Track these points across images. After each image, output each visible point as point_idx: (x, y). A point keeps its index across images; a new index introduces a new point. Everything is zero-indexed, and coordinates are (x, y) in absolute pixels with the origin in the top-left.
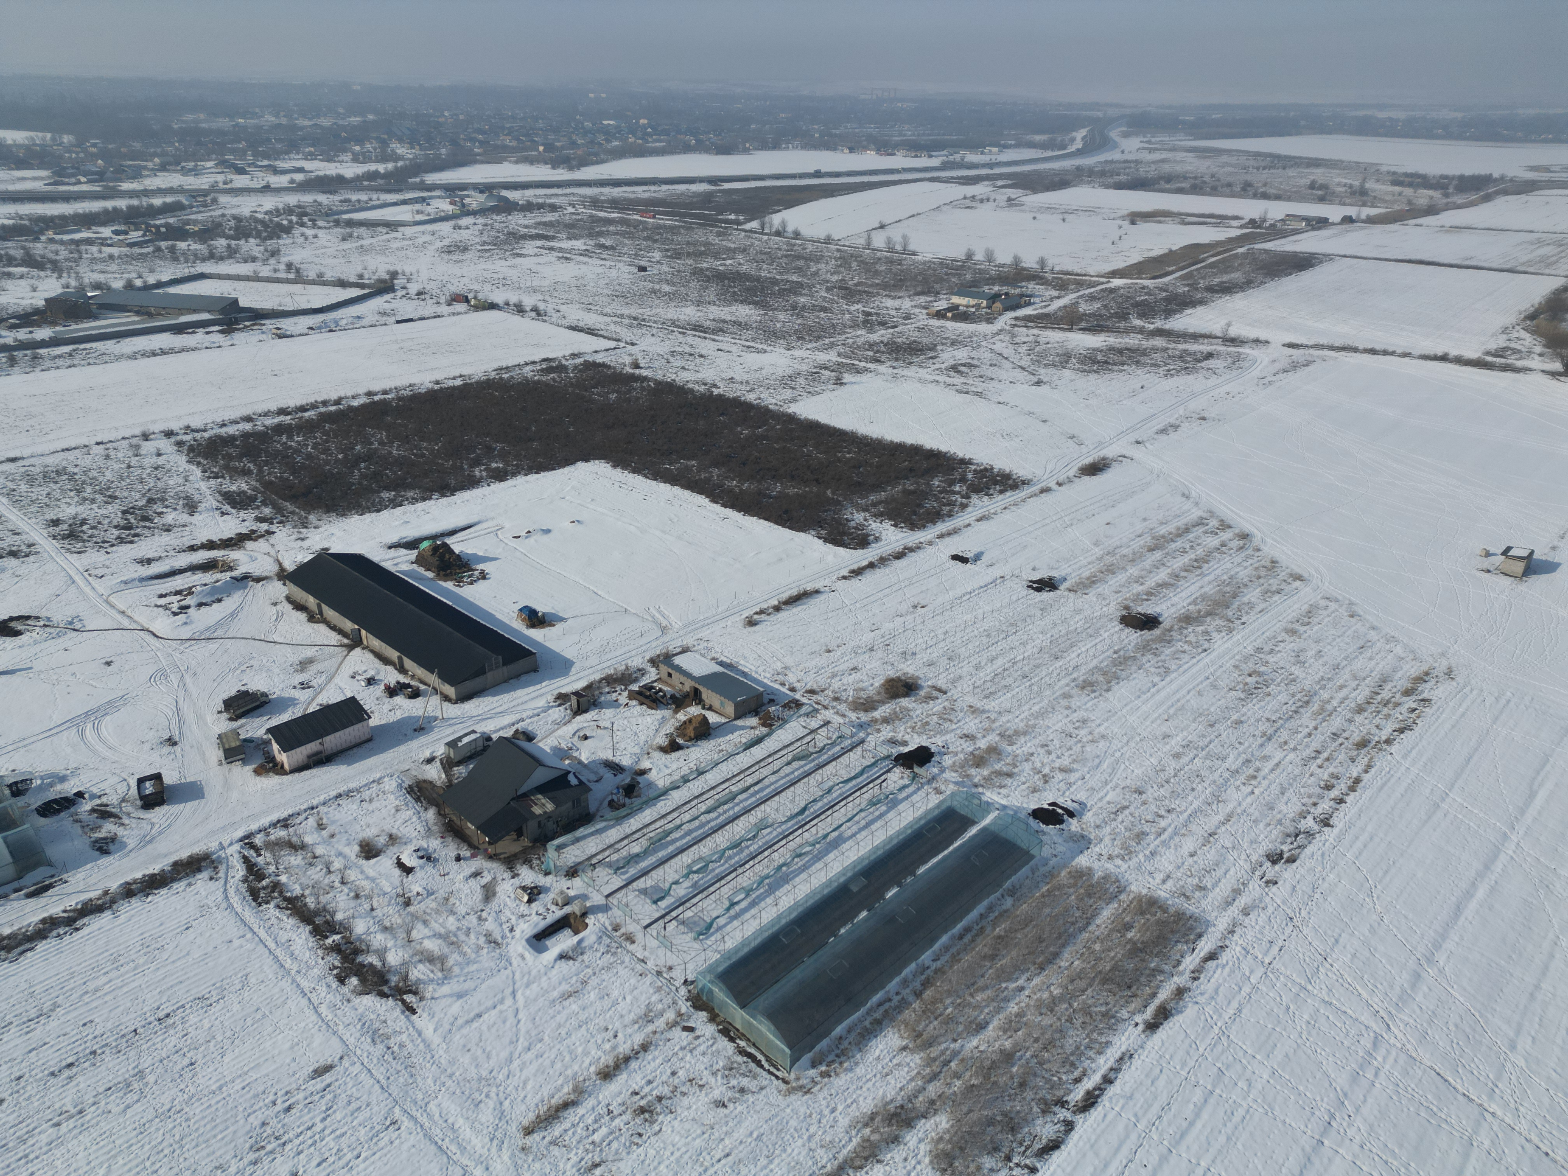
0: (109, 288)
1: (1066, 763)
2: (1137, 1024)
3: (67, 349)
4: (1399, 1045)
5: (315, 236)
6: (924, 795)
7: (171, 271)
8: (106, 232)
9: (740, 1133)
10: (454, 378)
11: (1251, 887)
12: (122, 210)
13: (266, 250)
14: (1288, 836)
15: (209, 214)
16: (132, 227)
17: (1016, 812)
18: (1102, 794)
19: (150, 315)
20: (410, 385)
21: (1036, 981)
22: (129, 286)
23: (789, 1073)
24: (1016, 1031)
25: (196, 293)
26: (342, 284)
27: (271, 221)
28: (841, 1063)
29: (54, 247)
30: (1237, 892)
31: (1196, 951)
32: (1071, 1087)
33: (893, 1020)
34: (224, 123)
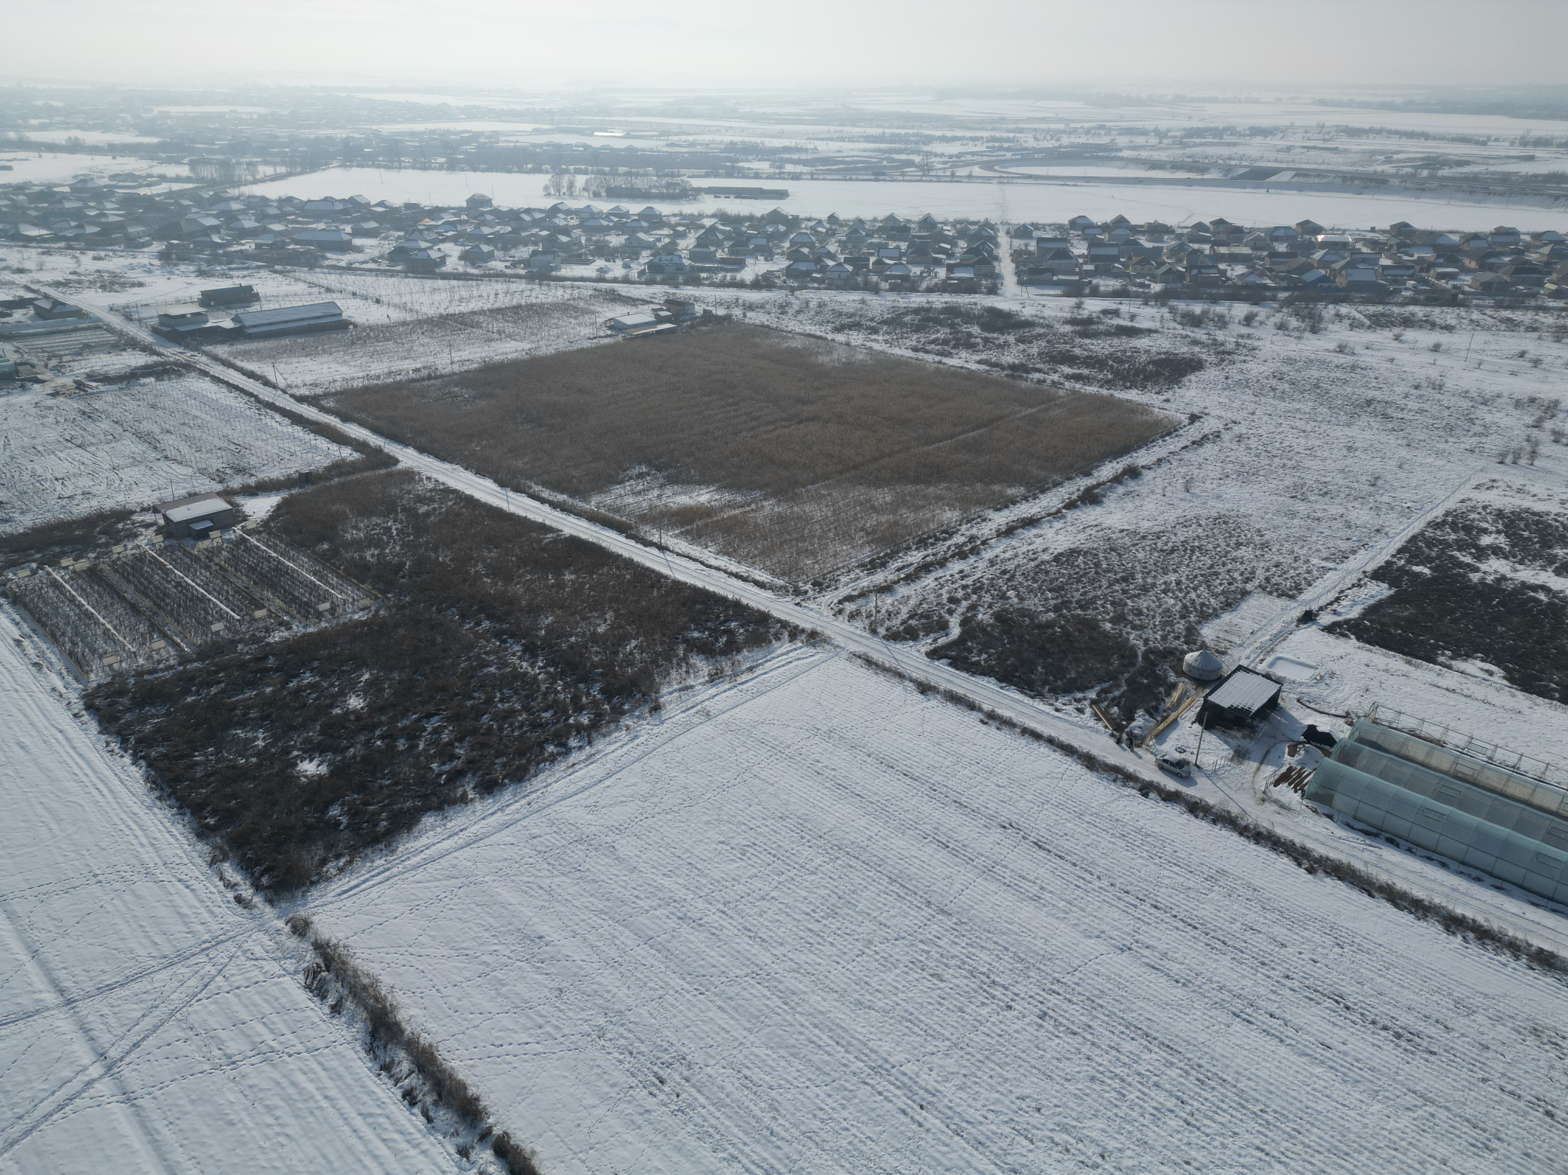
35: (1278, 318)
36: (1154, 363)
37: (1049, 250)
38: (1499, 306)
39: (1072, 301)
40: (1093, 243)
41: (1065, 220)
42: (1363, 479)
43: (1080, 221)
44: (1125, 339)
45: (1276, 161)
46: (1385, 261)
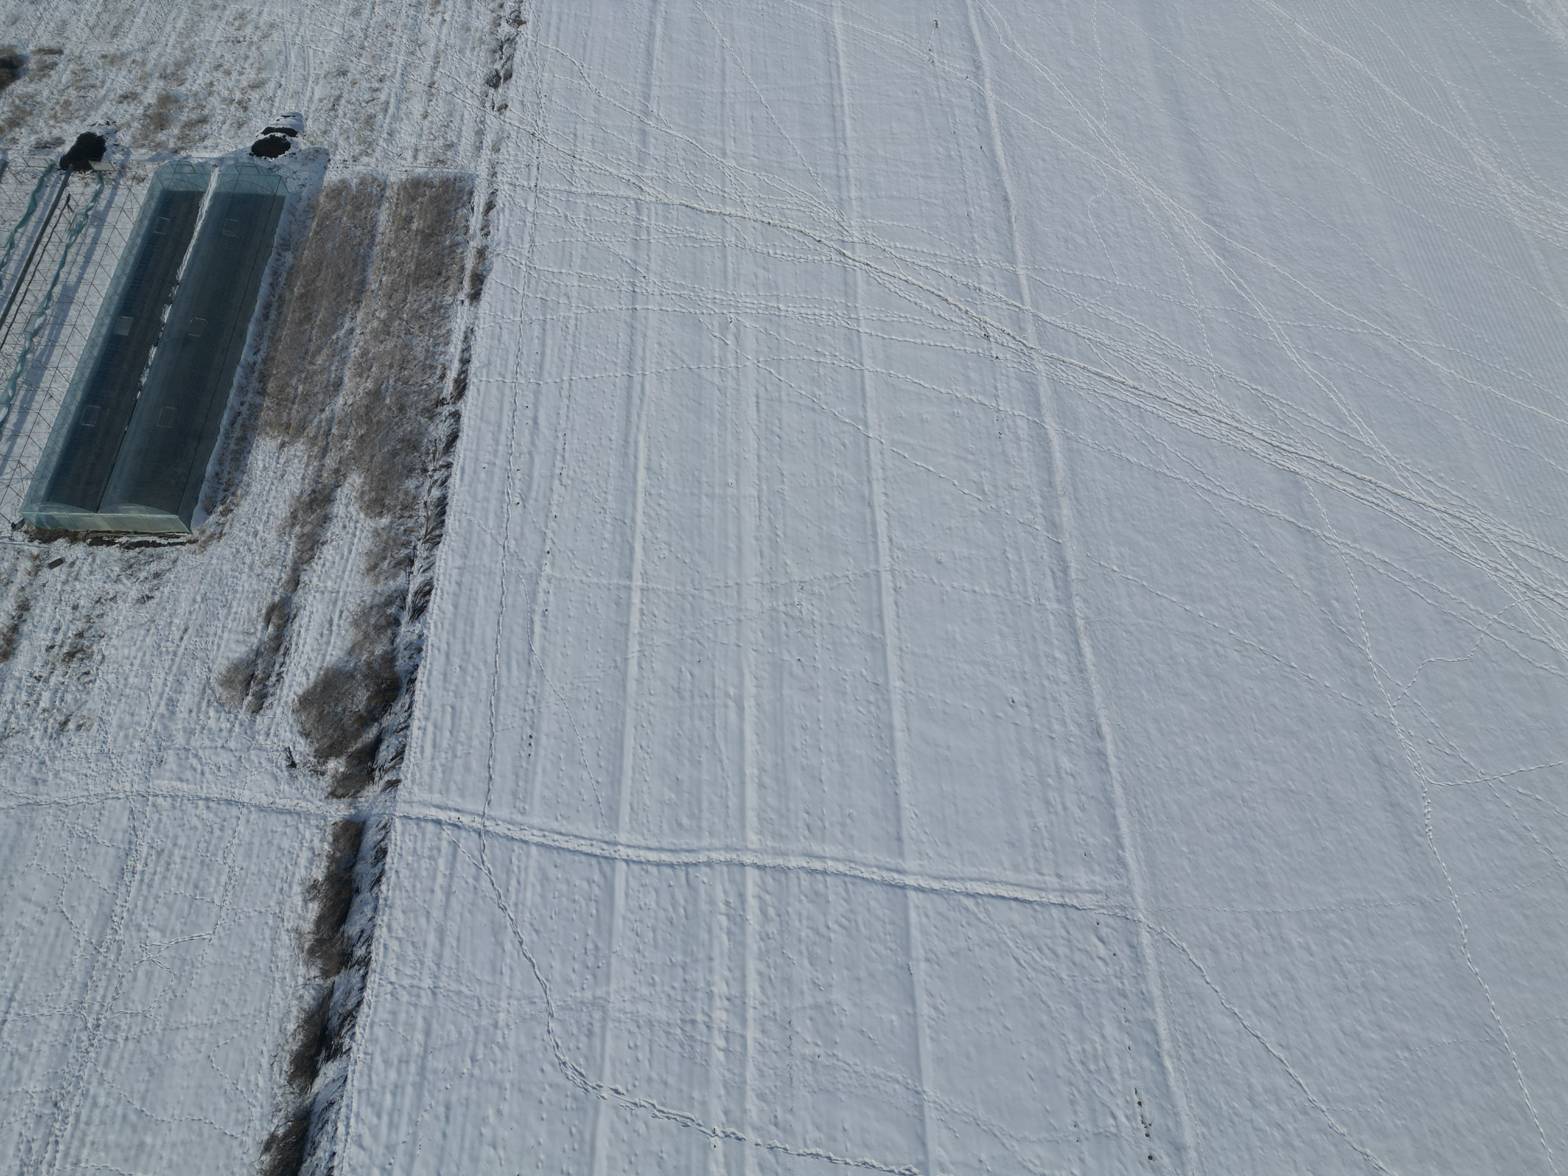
1: (253, 76)
2: (463, 302)
4: (654, 200)
6: (126, 192)
9: (184, 606)
11: (488, 122)
14: (495, 52)
17: (236, 159)
18: (308, 94)
21: (360, 316)
23: (190, 532)
24: (369, 370)
28: (234, 494)
30: (480, 133)
31: (475, 209)
32: (441, 385)
33: (254, 428)
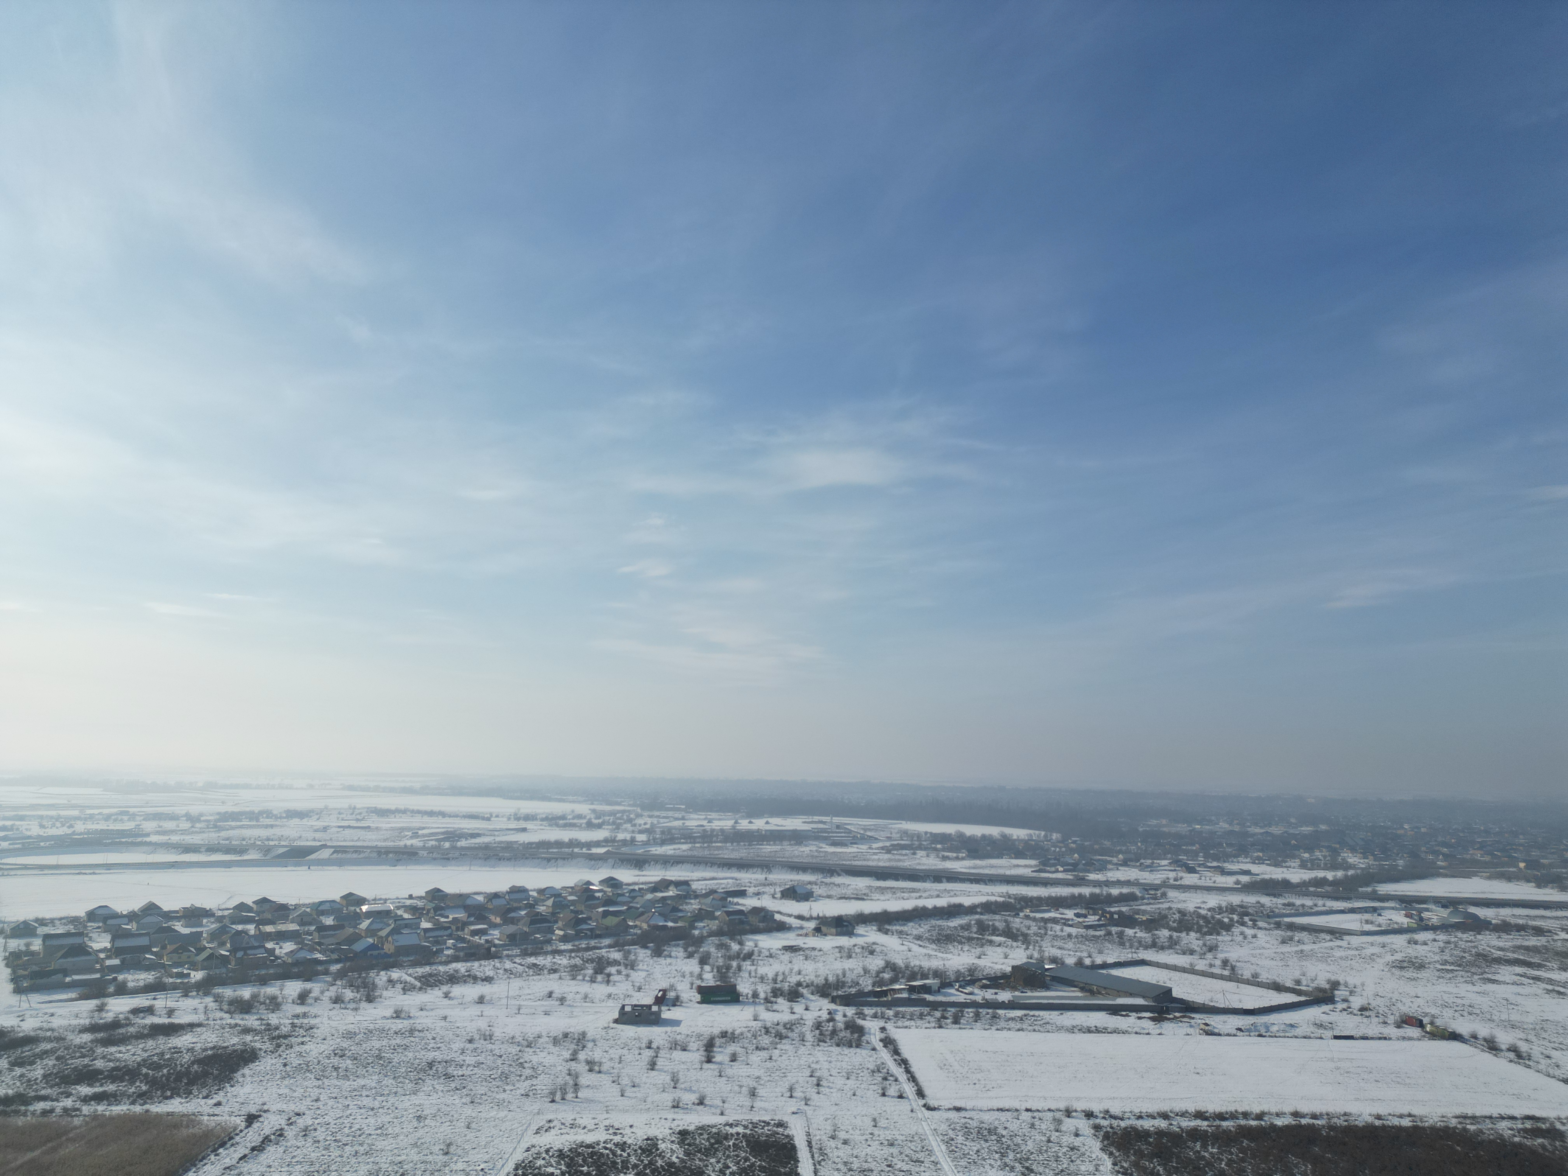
0: (1063, 963)
3: (1019, 1013)
5: (1254, 936)
7: (1116, 954)
8: (1070, 914)
10: (1401, 1116)
12: (1086, 896)
13: (1205, 945)
15: (1157, 906)
16: (1091, 912)
19: (1092, 993)
20: (1345, 1114)
22: (1080, 963)
25: (1135, 978)
26: (1278, 987)
27: (1213, 917)
29: (1028, 922)
34: (1182, 828)
35: (332, 992)
36: (199, 1061)
37: (61, 947)
38: (525, 954)
39: (92, 1003)
40: (117, 934)
41: (80, 911)
42: (436, 1149)
43: (100, 912)
44: (161, 1039)
45: (314, 840)
46: (425, 925)
